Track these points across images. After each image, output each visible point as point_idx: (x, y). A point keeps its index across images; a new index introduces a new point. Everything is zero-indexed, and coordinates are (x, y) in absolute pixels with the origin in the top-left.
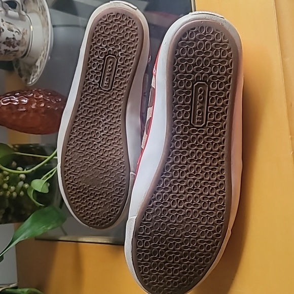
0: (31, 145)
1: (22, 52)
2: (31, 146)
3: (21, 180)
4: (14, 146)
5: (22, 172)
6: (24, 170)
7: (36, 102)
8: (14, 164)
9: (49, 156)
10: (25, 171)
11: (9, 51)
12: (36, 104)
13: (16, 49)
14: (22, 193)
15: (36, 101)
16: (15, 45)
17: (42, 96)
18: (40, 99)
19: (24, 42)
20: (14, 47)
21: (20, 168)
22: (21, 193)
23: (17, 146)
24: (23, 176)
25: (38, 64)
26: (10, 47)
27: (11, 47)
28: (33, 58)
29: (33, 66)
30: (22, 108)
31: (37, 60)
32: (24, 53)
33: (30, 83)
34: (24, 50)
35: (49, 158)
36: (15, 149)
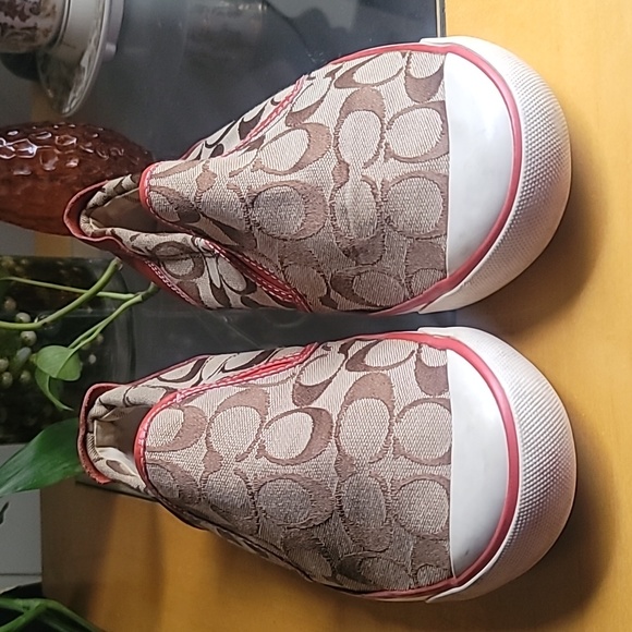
0: (61, 260)
1: (47, 32)
2: (60, 263)
3: (25, 343)
4: (17, 260)
5: (27, 326)
6: (32, 321)
7: (59, 156)
8: (9, 304)
9: (88, 289)
10: (37, 323)
11: (12, 27)
12: (56, 159)
13: (30, 22)
14: (25, 376)
15: (58, 152)
16: (27, 12)
17: (75, 141)
18: (67, 148)
19: (49, 7)
20: (24, 18)
21: (23, 316)
22: (23, 376)
23: (24, 262)
24: (30, 335)
25: (84, 63)
26: (13, 18)
27: (17, 18)
28: (75, 48)
29: (74, 67)
30: (22, 169)
31: (83, 54)
32: (51, 35)
33: (67, 110)
34: (51, 27)
35: (87, 293)
36: (18, 269)
